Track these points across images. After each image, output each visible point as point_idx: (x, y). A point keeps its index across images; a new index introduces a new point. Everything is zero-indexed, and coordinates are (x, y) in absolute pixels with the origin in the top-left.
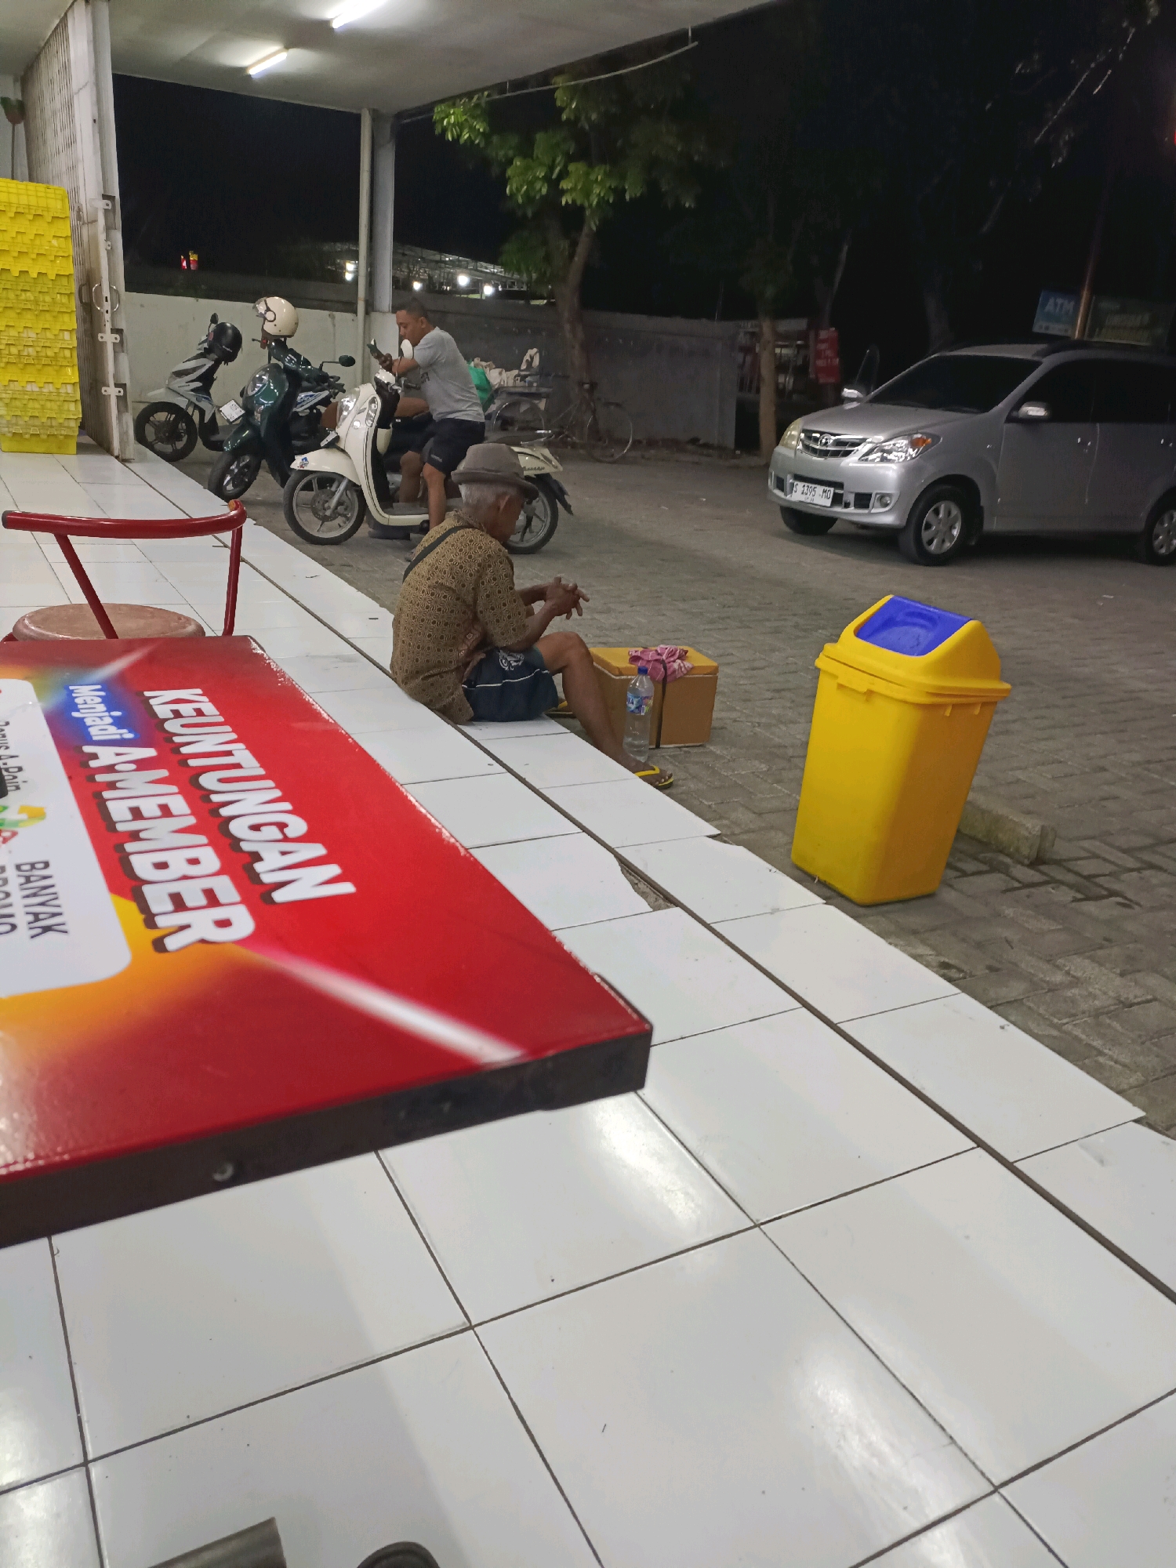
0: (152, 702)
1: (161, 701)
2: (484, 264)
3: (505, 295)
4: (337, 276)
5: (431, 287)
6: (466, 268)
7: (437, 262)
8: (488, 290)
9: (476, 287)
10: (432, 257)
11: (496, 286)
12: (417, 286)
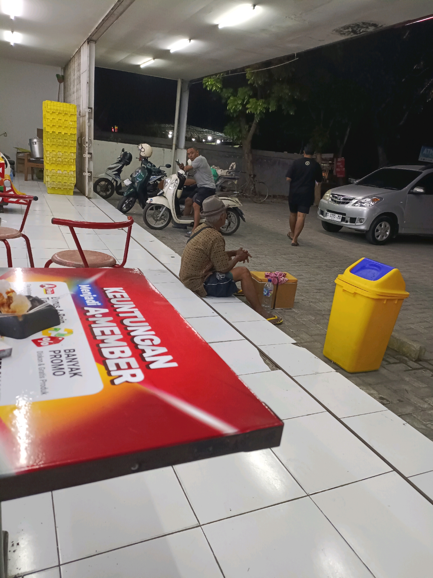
0: (106, 292)
1: (110, 291)
2: (218, 133)
3: (225, 143)
4: (166, 136)
5: (199, 140)
6: (211, 134)
7: (201, 131)
8: (218, 142)
9: (214, 140)
10: (199, 130)
11: (221, 140)
12: (193, 140)
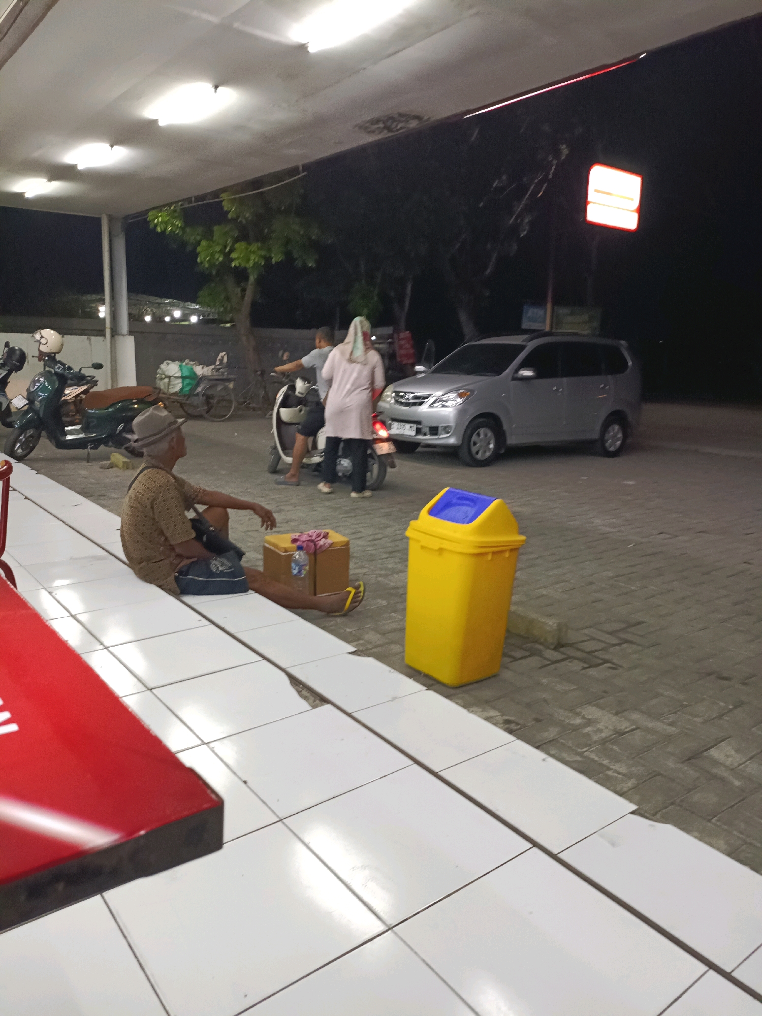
2: (190, 304)
3: (206, 322)
4: (94, 315)
5: (158, 320)
6: (178, 306)
7: (159, 304)
8: (194, 319)
9: (185, 317)
10: (157, 301)
11: (199, 316)
12: (148, 319)
